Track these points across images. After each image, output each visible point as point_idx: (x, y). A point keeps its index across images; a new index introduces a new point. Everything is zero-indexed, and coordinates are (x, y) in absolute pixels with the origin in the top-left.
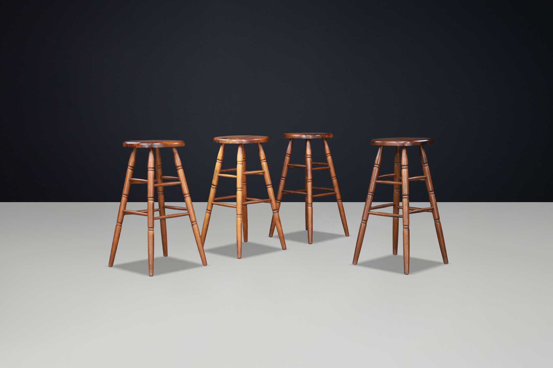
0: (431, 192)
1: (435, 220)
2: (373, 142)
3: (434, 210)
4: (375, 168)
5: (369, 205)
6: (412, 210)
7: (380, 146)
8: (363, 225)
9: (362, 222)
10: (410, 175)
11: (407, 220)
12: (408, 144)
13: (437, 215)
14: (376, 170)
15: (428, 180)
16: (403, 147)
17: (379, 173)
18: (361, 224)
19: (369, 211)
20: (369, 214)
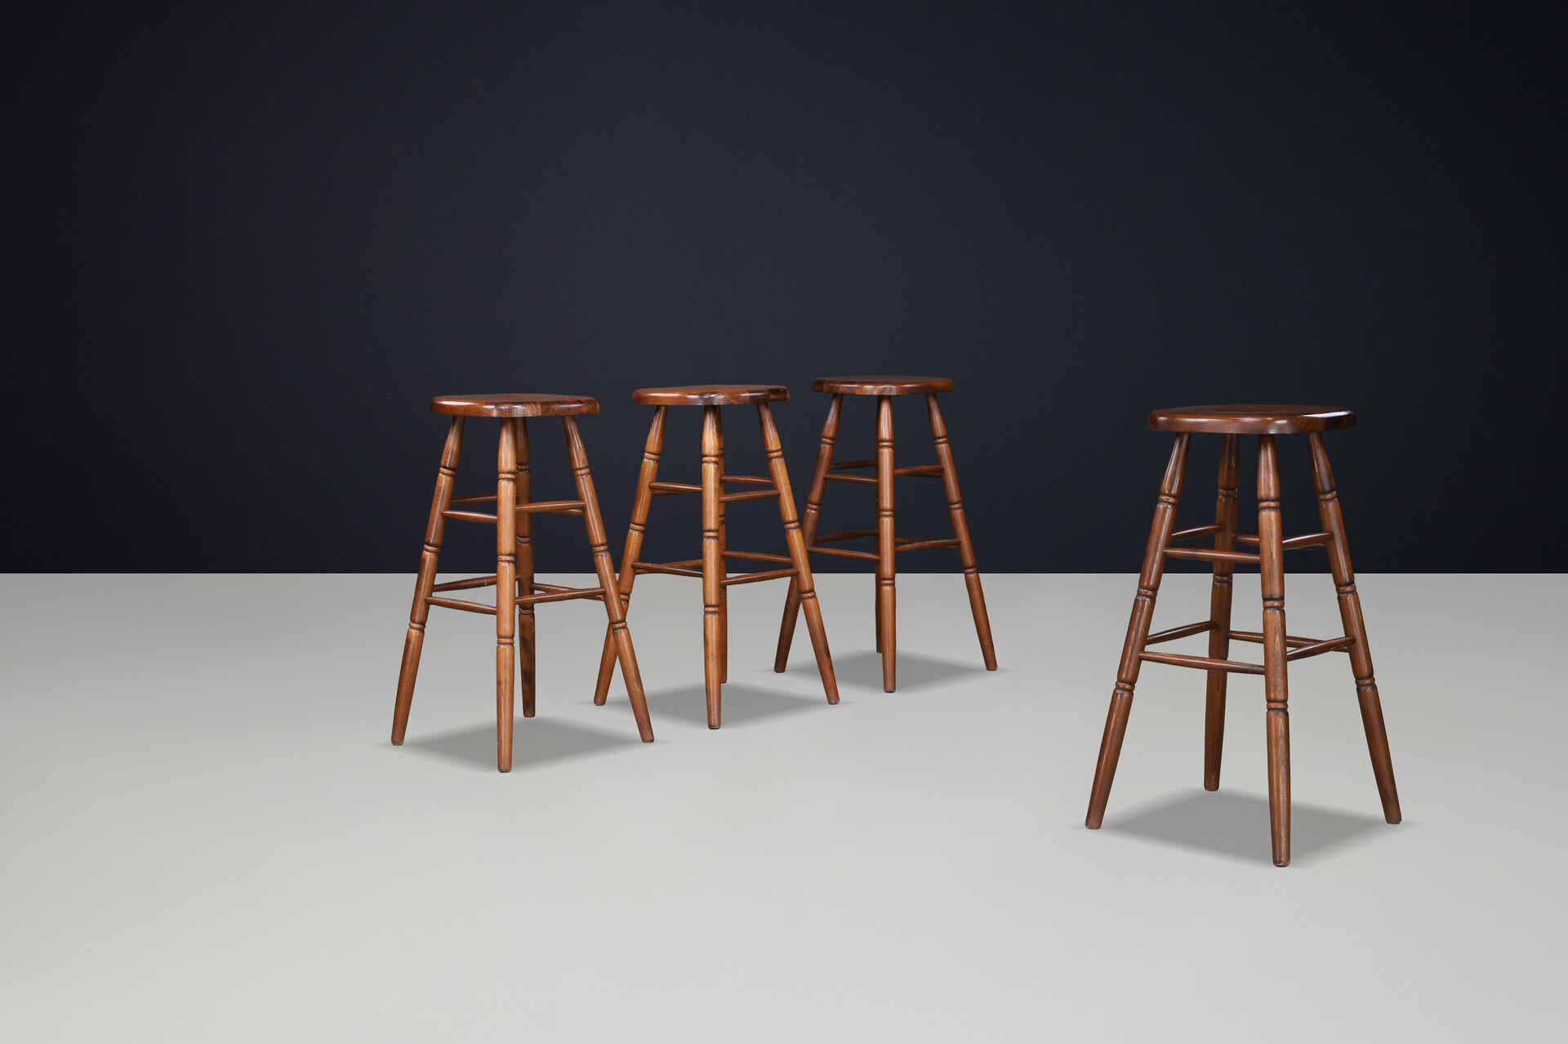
0: (1347, 585)
1: (1358, 678)
2: (1154, 422)
3: (1353, 644)
4: (1161, 506)
5: (1141, 629)
6: (1299, 646)
7: (1179, 435)
8: (1122, 695)
9: (1118, 687)
10: (1286, 530)
11: (1280, 681)
12: (1281, 427)
13: (1367, 664)
14: (1165, 513)
15: (1337, 548)
16: (1261, 439)
17: (1176, 524)
18: (1115, 693)
19: (1142, 650)
20: (1141, 659)
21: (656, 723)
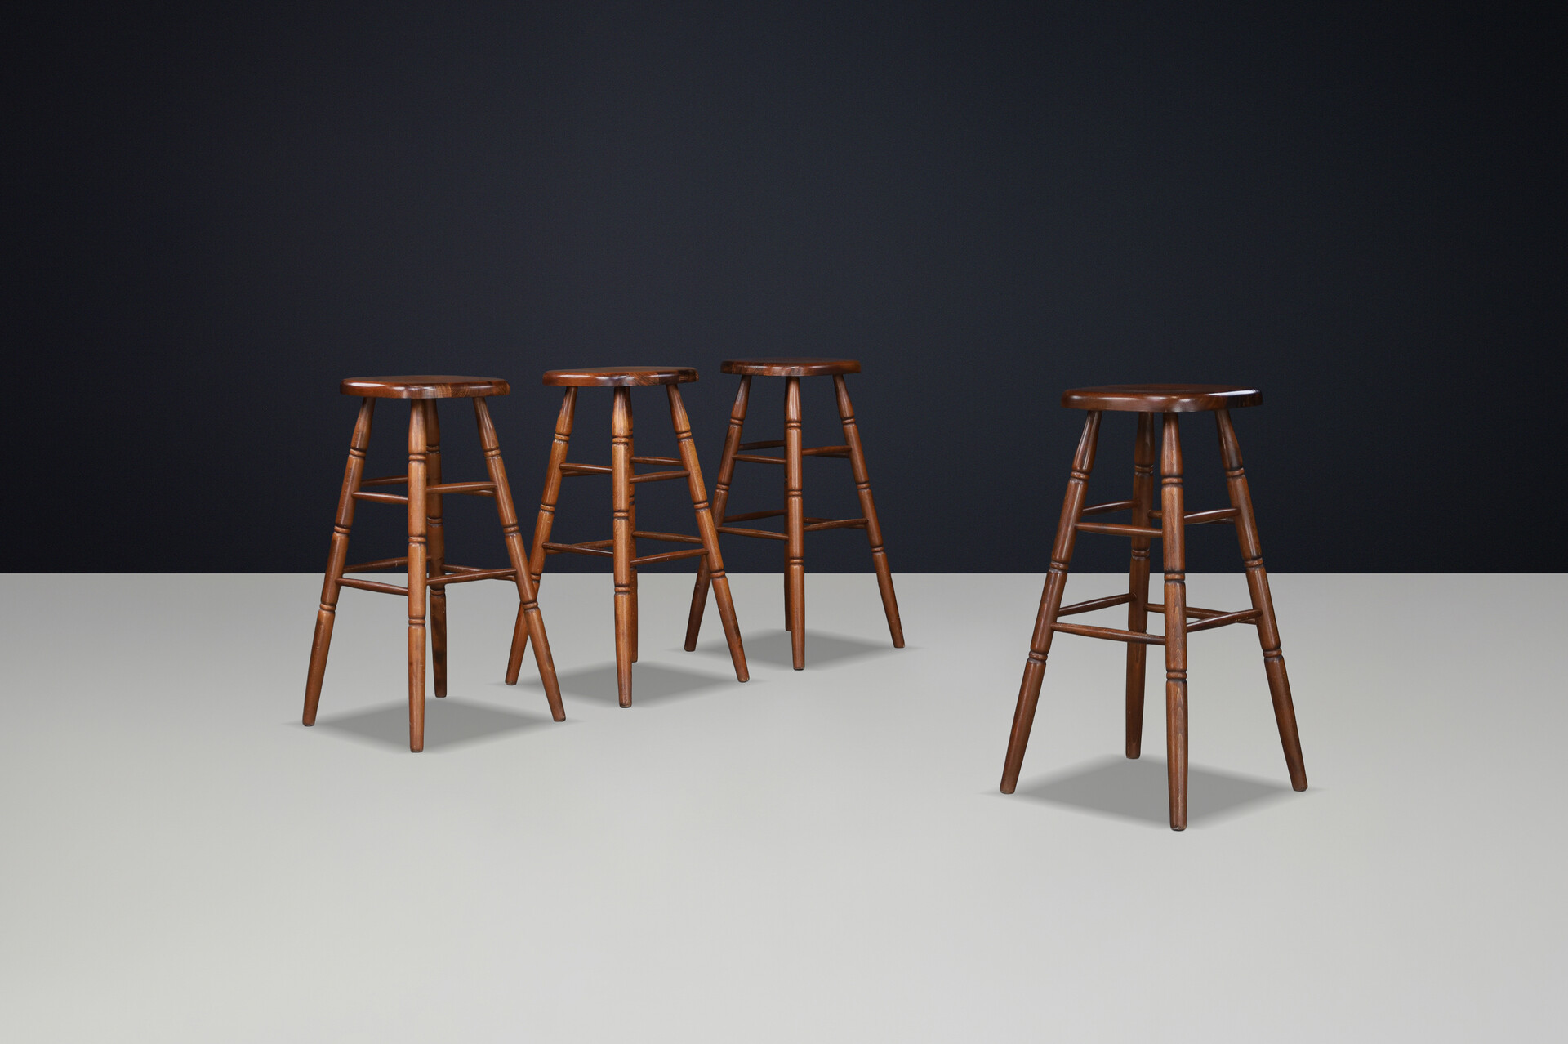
0: (1254, 559)
1: (1266, 649)
2: (1066, 400)
3: (1260, 616)
4: (1073, 482)
5: (1053, 601)
6: (1202, 618)
7: (1090, 413)
8: (1035, 665)
9: (1031, 657)
10: (1189, 504)
11: (1179, 650)
12: (1185, 405)
13: (1274, 636)
14: (1076, 488)
15: (1243, 522)
16: (1167, 416)
17: (1086, 500)
18: (1028, 664)
19: (1055, 621)
20: (1053, 630)
21: (568, 703)
